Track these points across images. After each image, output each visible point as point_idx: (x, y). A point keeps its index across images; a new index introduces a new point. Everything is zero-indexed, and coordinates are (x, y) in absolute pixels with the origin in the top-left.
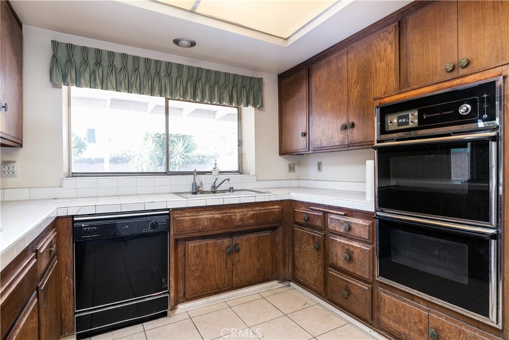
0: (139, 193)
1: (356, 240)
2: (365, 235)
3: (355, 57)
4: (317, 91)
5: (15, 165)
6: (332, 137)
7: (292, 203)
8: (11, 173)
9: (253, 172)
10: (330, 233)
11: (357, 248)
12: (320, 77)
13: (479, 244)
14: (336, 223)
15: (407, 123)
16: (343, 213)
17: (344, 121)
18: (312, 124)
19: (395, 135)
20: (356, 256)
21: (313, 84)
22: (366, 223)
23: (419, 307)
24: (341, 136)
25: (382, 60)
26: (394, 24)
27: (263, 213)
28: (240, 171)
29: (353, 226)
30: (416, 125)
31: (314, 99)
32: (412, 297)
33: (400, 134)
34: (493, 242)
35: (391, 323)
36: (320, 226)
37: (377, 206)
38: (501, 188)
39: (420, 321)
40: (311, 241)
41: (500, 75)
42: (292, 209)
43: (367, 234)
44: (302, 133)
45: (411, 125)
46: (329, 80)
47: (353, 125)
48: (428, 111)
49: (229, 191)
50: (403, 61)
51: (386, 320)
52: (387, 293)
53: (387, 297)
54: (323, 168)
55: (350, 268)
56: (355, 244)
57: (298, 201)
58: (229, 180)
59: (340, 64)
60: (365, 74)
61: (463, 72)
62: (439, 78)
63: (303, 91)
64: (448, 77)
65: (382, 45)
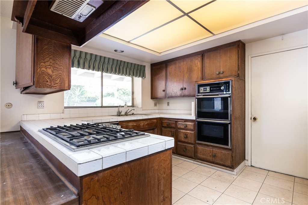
0: (96, 116)
1: (188, 130)
2: (192, 128)
3: (186, 63)
4: (170, 73)
5: (44, 103)
6: (177, 93)
7: (161, 119)
8: (42, 107)
9: (140, 106)
10: (178, 129)
11: (189, 133)
12: (171, 68)
13: (226, 125)
14: (180, 125)
15: (206, 91)
16: (184, 121)
17: (182, 87)
18: (167, 86)
19: (202, 94)
20: (189, 136)
21: (168, 71)
22: (193, 124)
23: (210, 148)
24: (180, 92)
25: (196, 67)
26: (201, 55)
27: (151, 123)
28: (133, 106)
29: (188, 125)
30: (209, 91)
31: (168, 77)
32: (207, 145)
33: (204, 94)
34: (229, 125)
35: (201, 156)
36: (174, 126)
37: (197, 117)
38: (231, 112)
39: (210, 152)
40: (170, 133)
41: (231, 80)
42: (161, 121)
43: (193, 127)
44: (163, 90)
45: (207, 91)
46: (175, 70)
47: (185, 89)
48: (213, 87)
49: (132, 115)
50: (204, 68)
51: (199, 155)
52: (200, 146)
53: (200, 148)
54: (170, 104)
55: (186, 140)
56: (188, 132)
57: (164, 118)
58: (134, 110)
59: (180, 65)
60: (190, 70)
61: (221, 75)
62: (214, 76)
63: (164, 73)
64: (217, 76)
65: (196, 61)
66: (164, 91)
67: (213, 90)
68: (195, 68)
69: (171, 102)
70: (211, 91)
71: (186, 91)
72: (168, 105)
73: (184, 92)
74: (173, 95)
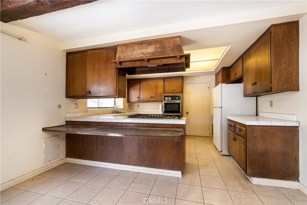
3: (154, 83)
4: (143, 87)
6: (148, 99)
12: (144, 84)
15: (169, 99)
18: (141, 95)
21: (141, 85)
24: (150, 99)
26: (163, 79)
33: (168, 101)
37: (164, 113)
46: (147, 86)
50: (165, 87)
59: (150, 83)
60: (157, 87)
61: (174, 92)
62: (171, 92)
63: (138, 86)
64: (172, 92)
65: (160, 82)
66: (138, 97)
67: (172, 99)
68: (160, 86)
69: (141, 105)
70: (171, 99)
71: (154, 98)
72: (138, 106)
73: (153, 99)
74: (145, 100)
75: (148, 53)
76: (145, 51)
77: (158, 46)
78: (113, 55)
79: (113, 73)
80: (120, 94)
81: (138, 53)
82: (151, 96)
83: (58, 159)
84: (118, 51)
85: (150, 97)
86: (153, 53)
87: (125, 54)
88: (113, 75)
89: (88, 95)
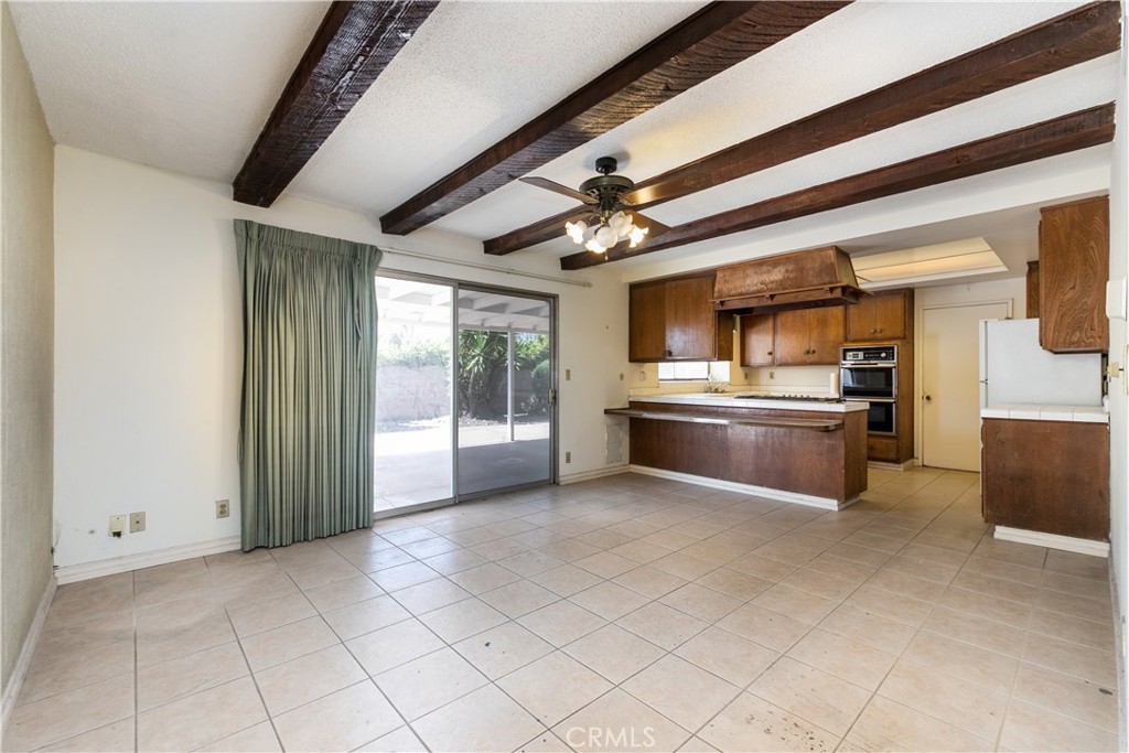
4: (783, 325)
24: (804, 357)
30: (862, 358)
38: (896, 387)
41: (895, 344)
45: (859, 358)
46: (793, 321)
59: (803, 313)
60: (823, 323)
61: (878, 335)
62: (867, 336)
63: (770, 323)
64: (872, 336)
66: (770, 354)
67: (868, 357)
68: (832, 321)
69: (780, 373)
70: (865, 359)
71: (815, 355)
72: (772, 377)
73: (813, 358)
74: (790, 361)
75: (772, 282)
76: (767, 278)
77: (791, 267)
78: (710, 286)
79: (709, 318)
80: (723, 353)
81: (753, 282)
82: (807, 348)
83: (619, 464)
84: (718, 279)
85: (804, 350)
86: (781, 281)
87: (730, 286)
88: (710, 322)
89: (666, 356)
